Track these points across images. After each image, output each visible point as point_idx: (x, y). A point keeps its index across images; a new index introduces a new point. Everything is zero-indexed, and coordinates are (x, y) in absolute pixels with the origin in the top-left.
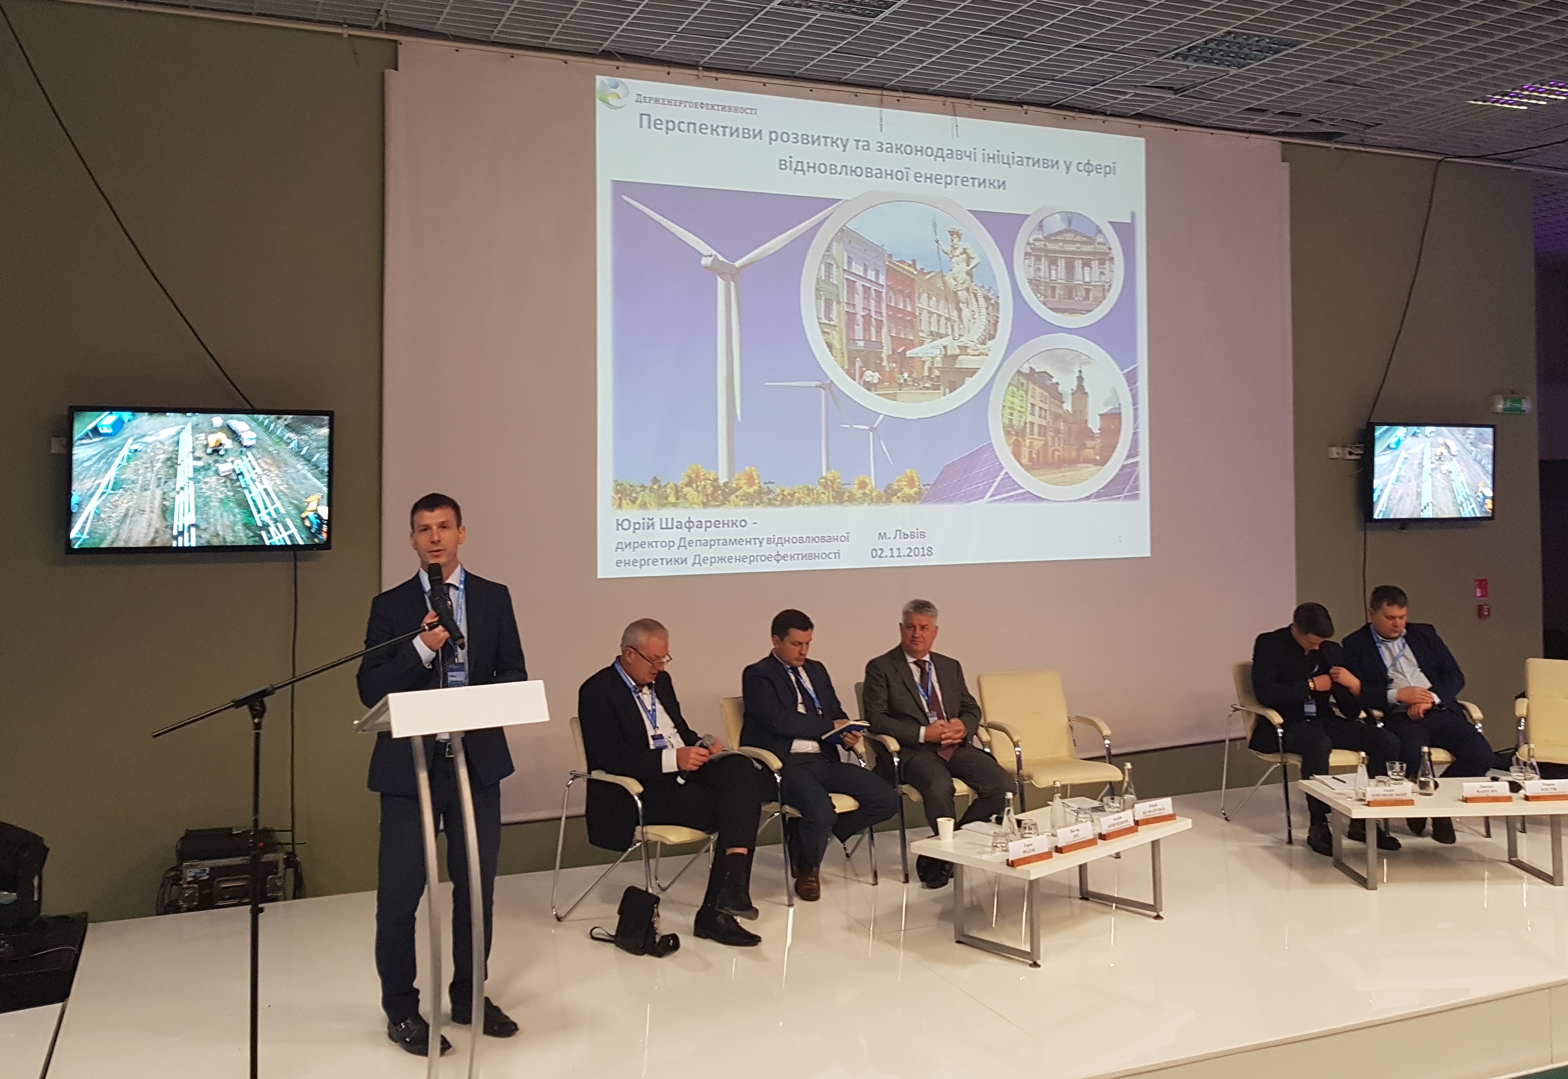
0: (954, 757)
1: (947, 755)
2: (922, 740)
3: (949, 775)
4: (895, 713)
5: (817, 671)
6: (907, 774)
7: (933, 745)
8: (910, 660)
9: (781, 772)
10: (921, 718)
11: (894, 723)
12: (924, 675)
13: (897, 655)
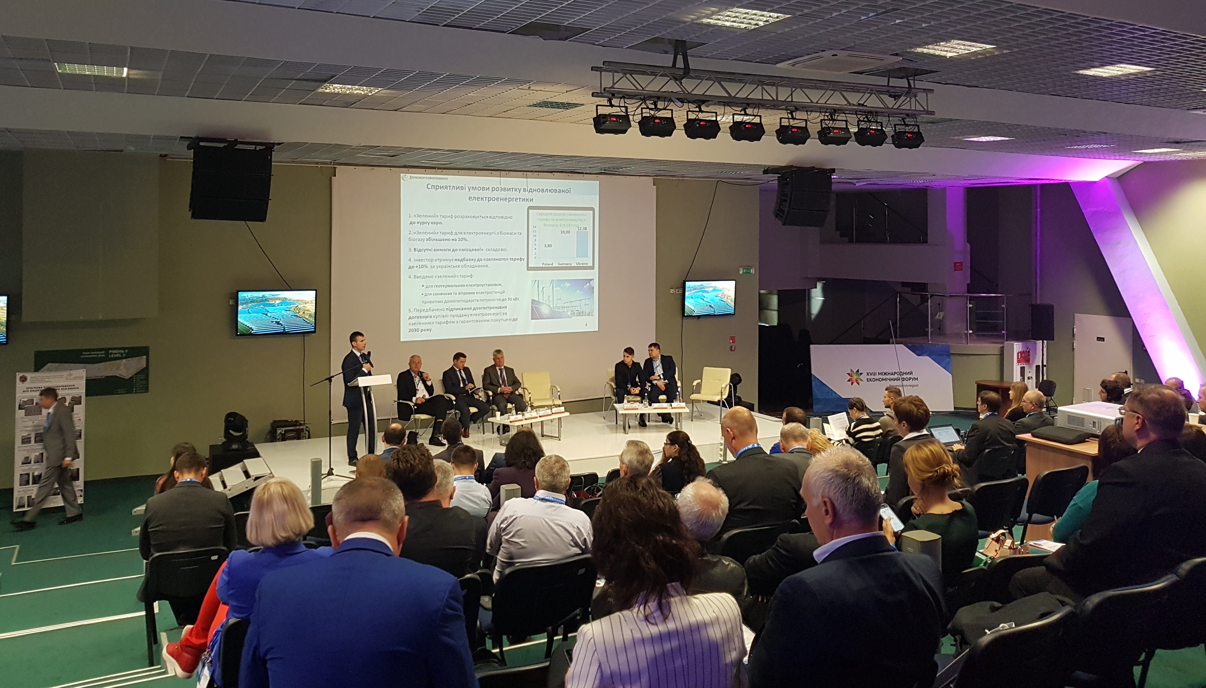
0: (509, 397)
1: (506, 397)
2: (499, 392)
3: (506, 402)
4: (491, 384)
5: (467, 370)
6: (494, 402)
7: (502, 393)
8: (497, 368)
9: (455, 401)
10: (498, 385)
11: (492, 387)
12: (501, 373)
13: (494, 366)
